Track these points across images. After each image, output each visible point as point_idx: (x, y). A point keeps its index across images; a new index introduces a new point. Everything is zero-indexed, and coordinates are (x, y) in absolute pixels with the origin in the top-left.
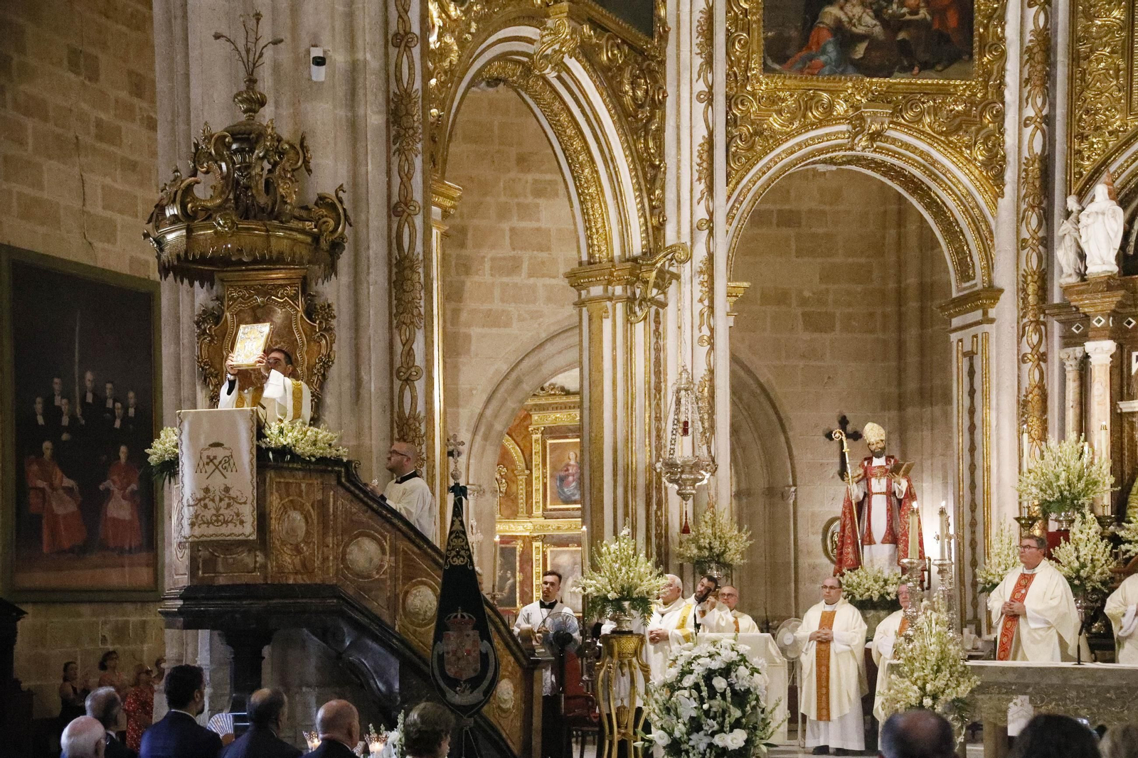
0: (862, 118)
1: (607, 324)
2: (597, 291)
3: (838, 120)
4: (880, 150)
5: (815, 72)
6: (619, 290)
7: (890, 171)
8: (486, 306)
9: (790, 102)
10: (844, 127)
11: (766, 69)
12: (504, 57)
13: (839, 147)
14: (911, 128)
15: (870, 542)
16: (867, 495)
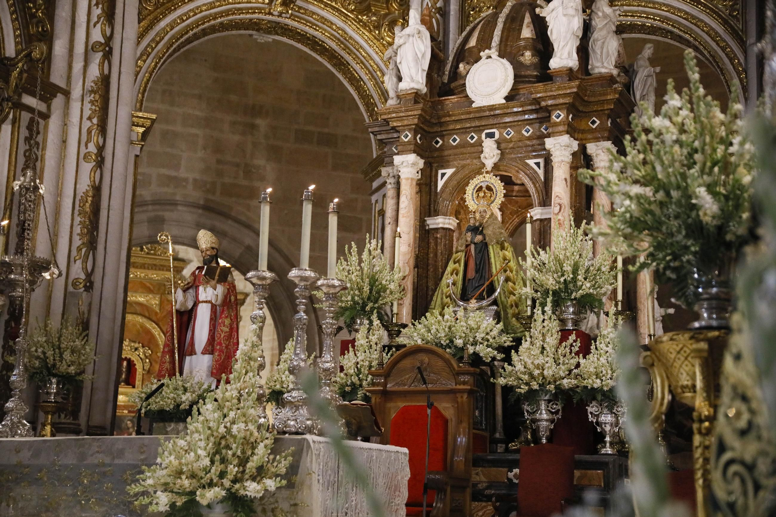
15: (192, 352)
16: (196, 304)
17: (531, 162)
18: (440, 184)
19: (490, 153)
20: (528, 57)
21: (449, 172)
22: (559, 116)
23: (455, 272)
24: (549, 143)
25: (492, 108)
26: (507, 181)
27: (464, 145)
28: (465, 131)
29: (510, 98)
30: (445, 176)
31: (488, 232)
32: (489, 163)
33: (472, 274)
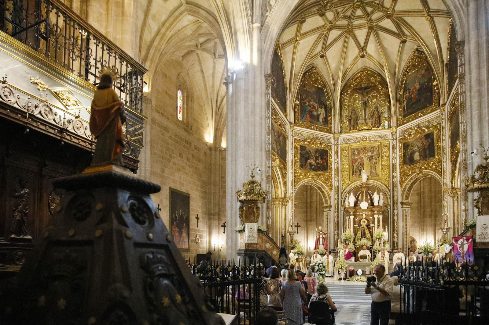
0: (313, 178)
1: (278, 208)
4: (316, 183)
5: (307, 170)
7: (316, 186)
9: (303, 174)
10: (311, 179)
11: (300, 169)
13: (310, 182)
14: (320, 180)
15: (320, 245)
16: (319, 238)
17: (371, 218)
18: (356, 220)
19: (364, 216)
20: (369, 202)
21: (357, 218)
22: (376, 212)
23: (359, 233)
24: (375, 216)
25: (365, 210)
26: (367, 220)
27: (359, 214)
28: (360, 212)
29: (367, 208)
30: (357, 219)
31: (365, 228)
32: (364, 218)
33: (363, 234)
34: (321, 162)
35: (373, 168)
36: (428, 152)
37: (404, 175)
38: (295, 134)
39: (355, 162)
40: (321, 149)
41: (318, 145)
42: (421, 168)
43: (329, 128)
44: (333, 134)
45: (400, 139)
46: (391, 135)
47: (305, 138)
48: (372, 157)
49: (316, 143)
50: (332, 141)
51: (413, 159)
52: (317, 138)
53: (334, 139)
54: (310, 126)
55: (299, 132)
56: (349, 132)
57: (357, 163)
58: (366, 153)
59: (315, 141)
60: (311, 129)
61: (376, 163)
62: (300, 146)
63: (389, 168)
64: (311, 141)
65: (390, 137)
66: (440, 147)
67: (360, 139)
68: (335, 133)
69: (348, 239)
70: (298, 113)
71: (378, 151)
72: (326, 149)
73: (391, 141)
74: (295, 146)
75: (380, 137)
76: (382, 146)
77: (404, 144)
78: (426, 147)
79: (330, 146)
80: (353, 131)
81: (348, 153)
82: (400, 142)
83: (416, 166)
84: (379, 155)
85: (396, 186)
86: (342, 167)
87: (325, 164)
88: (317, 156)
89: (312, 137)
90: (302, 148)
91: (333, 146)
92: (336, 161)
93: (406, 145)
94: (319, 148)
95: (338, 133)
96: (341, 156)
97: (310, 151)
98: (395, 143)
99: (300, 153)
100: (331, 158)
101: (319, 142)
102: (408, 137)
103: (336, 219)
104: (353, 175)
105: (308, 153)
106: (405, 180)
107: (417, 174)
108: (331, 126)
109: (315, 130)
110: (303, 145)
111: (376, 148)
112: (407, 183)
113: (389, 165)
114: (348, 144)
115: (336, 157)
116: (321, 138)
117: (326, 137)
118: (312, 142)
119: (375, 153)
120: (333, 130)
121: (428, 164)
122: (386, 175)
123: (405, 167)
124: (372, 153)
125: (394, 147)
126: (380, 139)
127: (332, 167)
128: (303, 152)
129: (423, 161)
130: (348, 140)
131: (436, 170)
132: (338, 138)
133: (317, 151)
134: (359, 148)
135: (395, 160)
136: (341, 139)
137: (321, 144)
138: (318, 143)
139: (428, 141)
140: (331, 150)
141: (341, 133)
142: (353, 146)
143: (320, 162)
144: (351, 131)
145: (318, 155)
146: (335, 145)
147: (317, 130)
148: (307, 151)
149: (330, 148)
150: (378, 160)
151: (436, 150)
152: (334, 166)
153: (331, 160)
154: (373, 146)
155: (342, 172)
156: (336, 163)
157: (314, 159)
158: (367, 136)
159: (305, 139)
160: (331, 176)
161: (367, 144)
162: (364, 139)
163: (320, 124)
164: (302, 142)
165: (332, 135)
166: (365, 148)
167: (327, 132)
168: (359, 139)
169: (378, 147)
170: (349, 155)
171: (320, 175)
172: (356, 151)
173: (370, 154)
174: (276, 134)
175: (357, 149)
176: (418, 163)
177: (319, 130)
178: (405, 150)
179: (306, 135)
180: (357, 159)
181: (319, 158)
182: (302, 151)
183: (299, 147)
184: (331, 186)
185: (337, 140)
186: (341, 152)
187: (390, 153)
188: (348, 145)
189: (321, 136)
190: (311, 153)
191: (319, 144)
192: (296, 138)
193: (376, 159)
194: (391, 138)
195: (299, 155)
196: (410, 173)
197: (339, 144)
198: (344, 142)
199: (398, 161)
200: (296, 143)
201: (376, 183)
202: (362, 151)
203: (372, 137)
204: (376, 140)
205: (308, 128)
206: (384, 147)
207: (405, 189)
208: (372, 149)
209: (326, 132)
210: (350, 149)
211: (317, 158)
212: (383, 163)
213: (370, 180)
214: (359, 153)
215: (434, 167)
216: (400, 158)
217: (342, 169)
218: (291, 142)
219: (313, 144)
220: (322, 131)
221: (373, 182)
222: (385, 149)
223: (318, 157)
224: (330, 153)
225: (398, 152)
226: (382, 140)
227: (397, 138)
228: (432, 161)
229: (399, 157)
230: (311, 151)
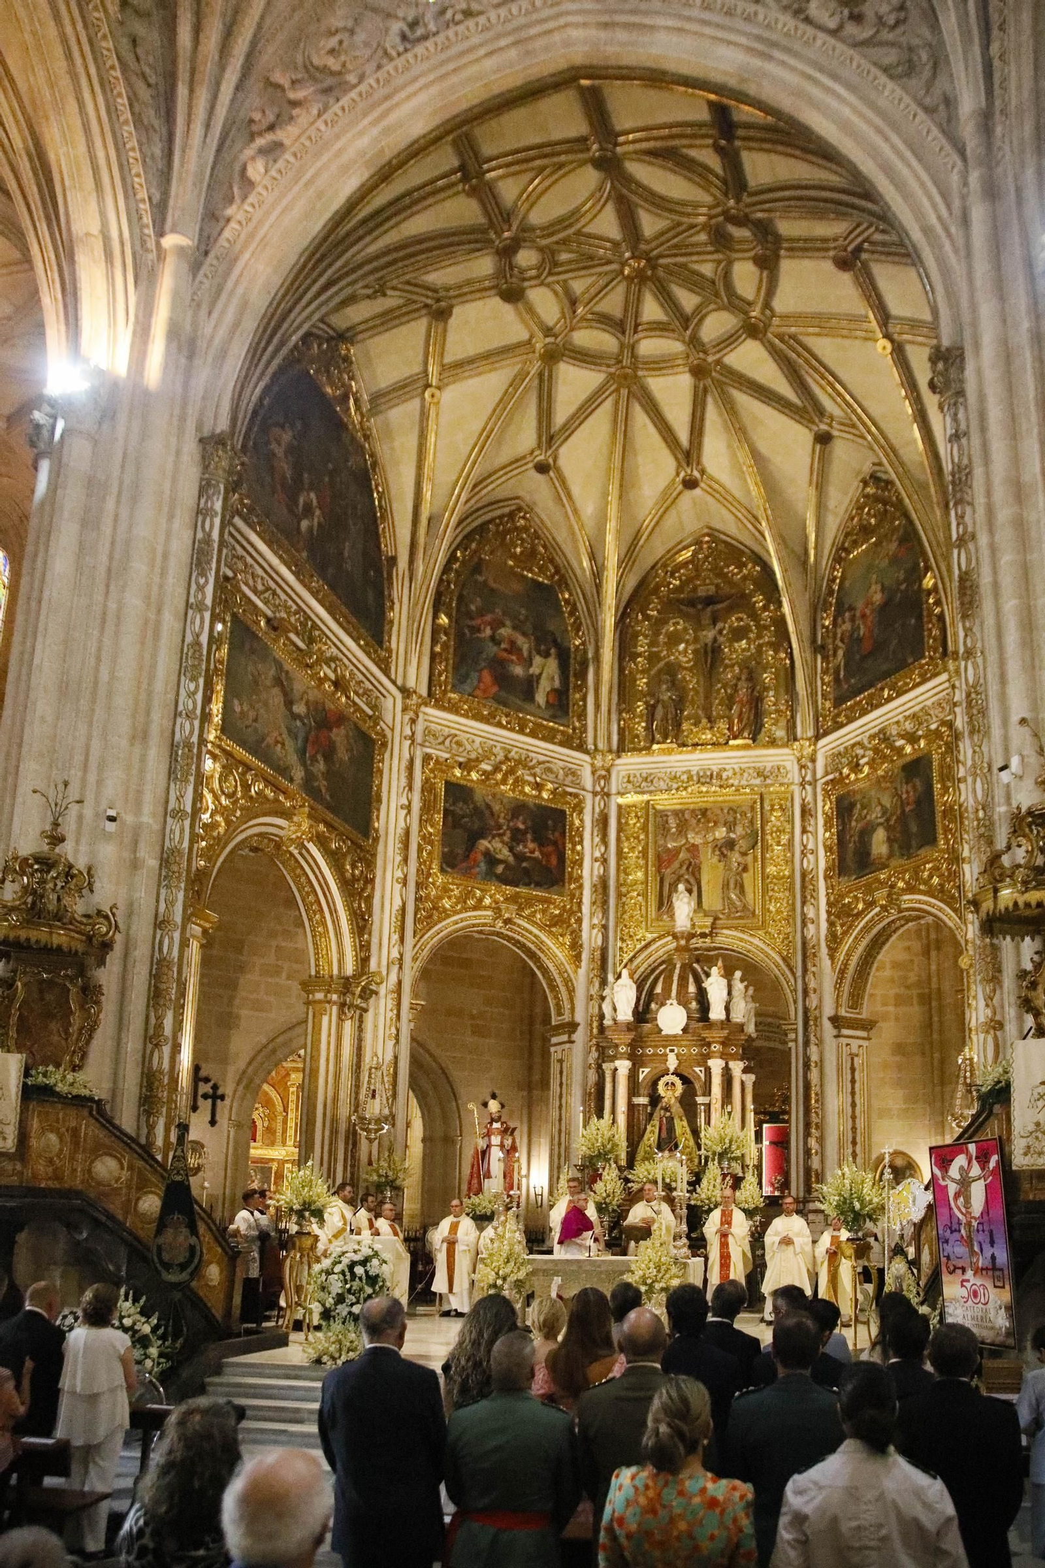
0: (499, 909)
1: (325, 1019)
2: (319, 996)
3: (486, 908)
4: (511, 930)
5: (473, 877)
6: (335, 997)
7: (517, 943)
8: (254, 996)
9: (456, 892)
10: (489, 913)
11: (442, 870)
12: (260, 835)
13: (484, 925)
14: (529, 919)
16: (489, 1146)
17: (697, 1070)
18: (641, 1077)
19: (672, 1063)
20: (694, 1006)
21: (646, 1070)
22: (715, 1047)
24: (711, 1062)
25: (673, 1035)
27: (656, 1055)
28: (657, 1047)
29: (685, 1030)
30: (644, 1072)
31: (674, 1110)
32: (672, 1069)
33: (664, 1135)
34: (537, 854)
35: (732, 885)
36: (914, 828)
37: (840, 913)
38: (431, 739)
39: (670, 862)
40: (539, 807)
41: (527, 789)
42: (892, 886)
43: (574, 729)
44: (587, 752)
45: (826, 783)
46: (796, 767)
47: (473, 756)
48: (730, 844)
49: (516, 781)
50: (588, 780)
51: (868, 854)
52: (523, 763)
53: (593, 773)
54: (492, 715)
55: (446, 731)
56: (648, 748)
57: (676, 864)
58: (708, 830)
59: (512, 771)
60: (499, 725)
61: (745, 869)
62: (447, 783)
63: (791, 889)
64: (497, 769)
65: (794, 775)
66: (951, 808)
67: (690, 778)
68: (596, 749)
69: (599, 1155)
70: (447, 660)
71: (752, 822)
72: (559, 806)
73: (796, 789)
74: (426, 781)
75: (760, 773)
76: (767, 807)
77: (839, 800)
78: (907, 809)
79: (576, 796)
80: (663, 746)
81: (645, 828)
82: (827, 794)
83: (878, 880)
84: (756, 838)
85: (814, 955)
86: (622, 875)
87: (554, 861)
88: (517, 830)
89: (501, 757)
90: (456, 791)
91: (589, 797)
92: (597, 854)
93: (846, 802)
94: (531, 801)
95: (610, 751)
96: (618, 839)
97: (488, 807)
98: (809, 798)
99: (446, 812)
100: (581, 842)
101: (531, 779)
102: (853, 776)
103: (592, 1077)
104: (659, 908)
105: (477, 812)
106: (845, 933)
107: (882, 906)
108: (585, 726)
109: (512, 730)
110: (462, 782)
111: (744, 814)
112: (853, 945)
113: (792, 876)
114: (643, 793)
115: (597, 840)
116: (539, 763)
117: (561, 764)
118: (499, 776)
119: (739, 830)
120: (590, 740)
121: (916, 873)
122: (778, 912)
123: (845, 883)
124: (730, 830)
125: (805, 812)
126: (758, 781)
127: (581, 877)
128: (460, 809)
129: (902, 862)
130: (646, 779)
131: (940, 893)
132: (608, 771)
133: (519, 809)
134: (682, 812)
135: (811, 857)
136: (623, 773)
137: (538, 787)
138: (525, 782)
139: (914, 787)
140: (581, 812)
141: (621, 750)
142: (665, 801)
143: (532, 852)
144: (655, 747)
145: (522, 826)
146: (595, 794)
147: (521, 731)
148: (476, 808)
149: (576, 805)
150: (750, 858)
151: (939, 817)
152: (589, 872)
153: (579, 848)
154: (734, 805)
155: (620, 895)
156: (596, 860)
157: (506, 838)
158: (715, 769)
159: (469, 760)
160: (575, 908)
161: (711, 795)
162: (706, 778)
163: (537, 711)
164: (458, 772)
165: (587, 758)
166: (704, 812)
167: (567, 743)
168: (685, 777)
169: (753, 808)
170: (647, 836)
171: (530, 902)
172: (673, 823)
173: (721, 833)
174: (300, 709)
175: (676, 813)
176: (885, 866)
177: (533, 734)
178: (844, 824)
179: (477, 744)
180: (677, 851)
181: (529, 836)
182: (454, 804)
183: (441, 787)
184: (576, 946)
185: (604, 777)
186: (619, 822)
187: (792, 833)
188: (646, 797)
189: (542, 758)
190: (492, 814)
191: (529, 784)
192: (429, 750)
193: (744, 854)
194: (797, 780)
195: (439, 817)
196: (861, 906)
197: (614, 791)
198: (630, 786)
199: (821, 862)
200: (432, 771)
201: (746, 942)
202: (694, 821)
203: (730, 773)
204: (744, 783)
205: (486, 720)
206: (772, 810)
207: (845, 965)
208: (731, 815)
209: (561, 744)
210: (651, 812)
211: (517, 837)
212: (771, 870)
213: (725, 931)
214: (683, 828)
215: (935, 880)
216: (828, 849)
217: (619, 885)
218: (404, 763)
219: (504, 781)
220: (544, 739)
221: (734, 938)
222: (775, 818)
223: (525, 833)
224: (577, 822)
225: (821, 830)
226: (767, 786)
227: (816, 781)
228: (930, 861)
229: (825, 846)
230: (496, 807)
